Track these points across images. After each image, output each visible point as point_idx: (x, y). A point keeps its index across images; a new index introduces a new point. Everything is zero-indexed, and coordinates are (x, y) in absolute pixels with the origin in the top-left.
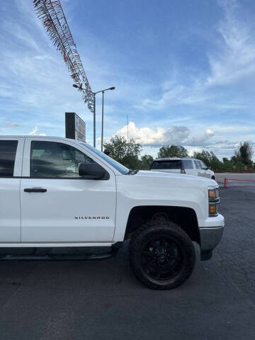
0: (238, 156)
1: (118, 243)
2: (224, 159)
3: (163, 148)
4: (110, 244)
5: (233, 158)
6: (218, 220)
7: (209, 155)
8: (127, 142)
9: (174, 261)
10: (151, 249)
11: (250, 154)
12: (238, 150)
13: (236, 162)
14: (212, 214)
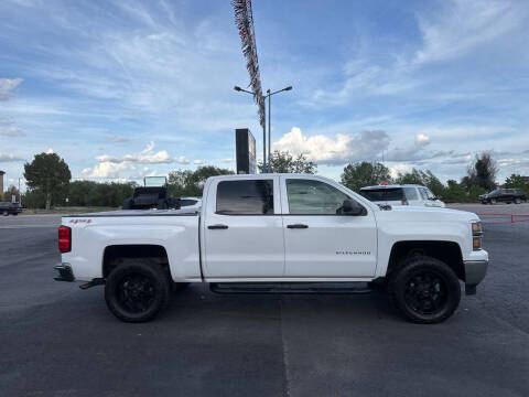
0: (473, 176)
1: (380, 278)
2: (451, 183)
3: (349, 167)
4: (370, 280)
5: (466, 179)
6: (482, 255)
7: (424, 176)
8: (293, 161)
9: (436, 296)
10: (412, 285)
11: (493, 171)
12: (473, 167)
13: (470, 186)
14: (476, 248)
